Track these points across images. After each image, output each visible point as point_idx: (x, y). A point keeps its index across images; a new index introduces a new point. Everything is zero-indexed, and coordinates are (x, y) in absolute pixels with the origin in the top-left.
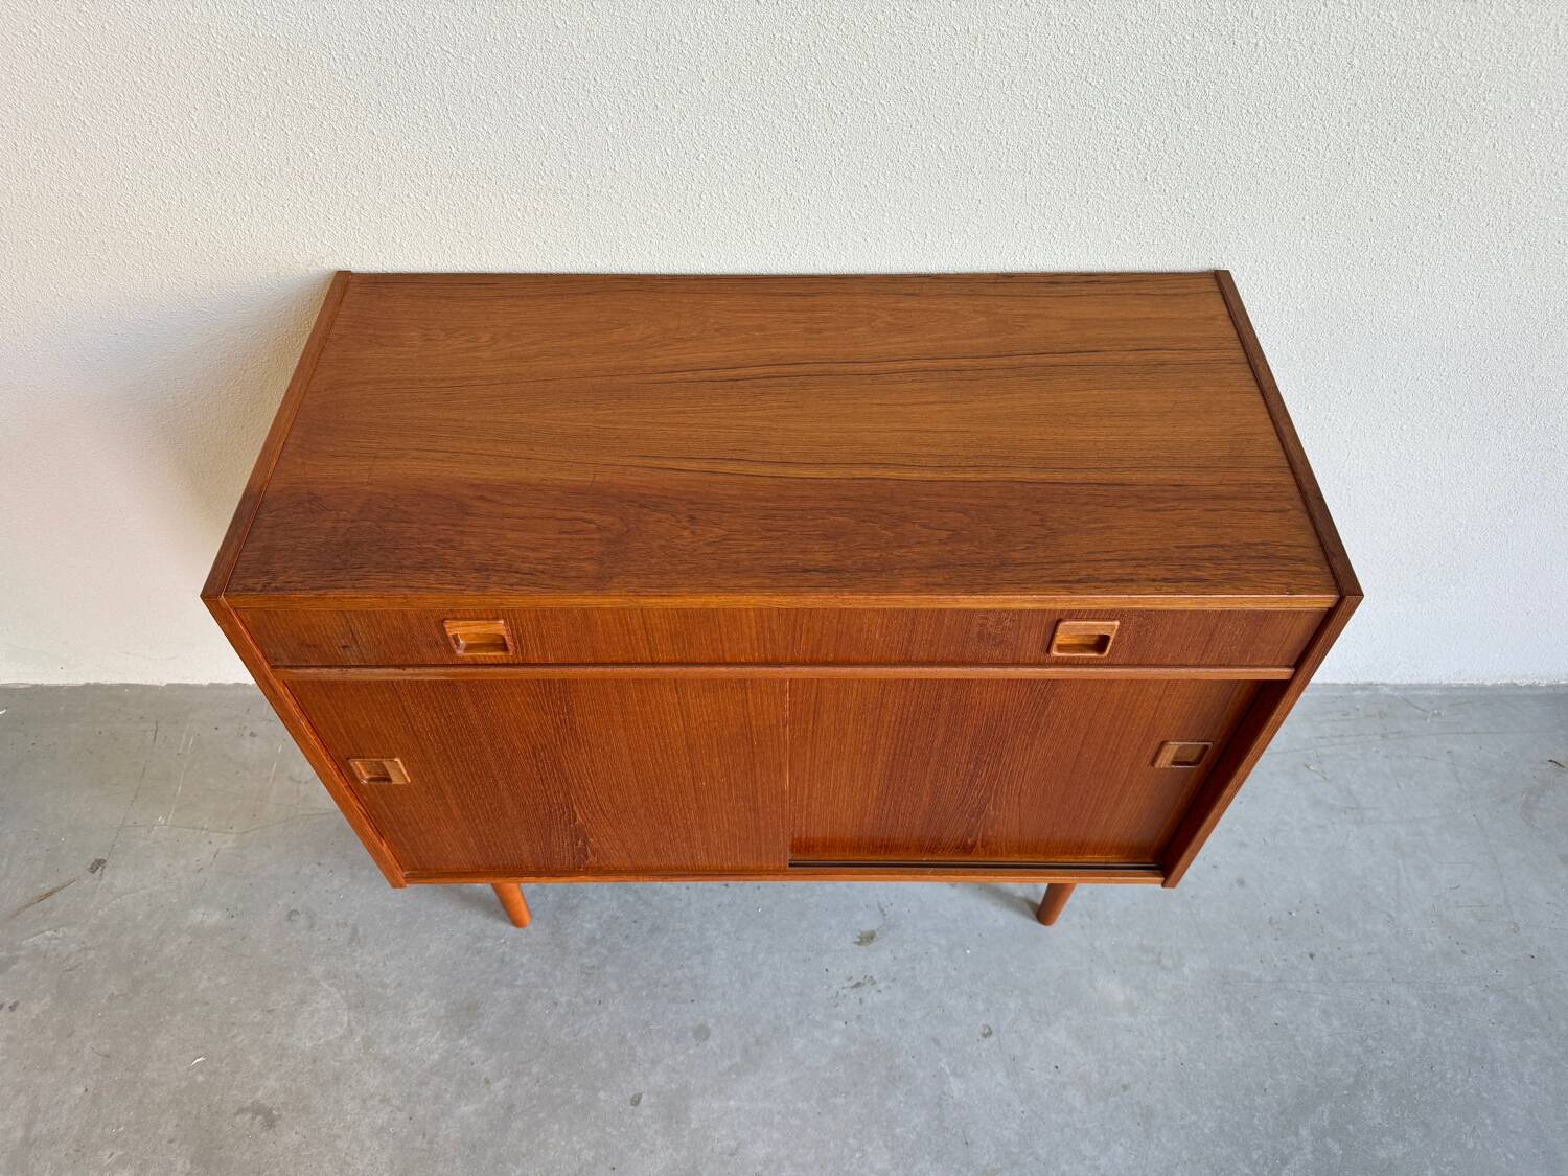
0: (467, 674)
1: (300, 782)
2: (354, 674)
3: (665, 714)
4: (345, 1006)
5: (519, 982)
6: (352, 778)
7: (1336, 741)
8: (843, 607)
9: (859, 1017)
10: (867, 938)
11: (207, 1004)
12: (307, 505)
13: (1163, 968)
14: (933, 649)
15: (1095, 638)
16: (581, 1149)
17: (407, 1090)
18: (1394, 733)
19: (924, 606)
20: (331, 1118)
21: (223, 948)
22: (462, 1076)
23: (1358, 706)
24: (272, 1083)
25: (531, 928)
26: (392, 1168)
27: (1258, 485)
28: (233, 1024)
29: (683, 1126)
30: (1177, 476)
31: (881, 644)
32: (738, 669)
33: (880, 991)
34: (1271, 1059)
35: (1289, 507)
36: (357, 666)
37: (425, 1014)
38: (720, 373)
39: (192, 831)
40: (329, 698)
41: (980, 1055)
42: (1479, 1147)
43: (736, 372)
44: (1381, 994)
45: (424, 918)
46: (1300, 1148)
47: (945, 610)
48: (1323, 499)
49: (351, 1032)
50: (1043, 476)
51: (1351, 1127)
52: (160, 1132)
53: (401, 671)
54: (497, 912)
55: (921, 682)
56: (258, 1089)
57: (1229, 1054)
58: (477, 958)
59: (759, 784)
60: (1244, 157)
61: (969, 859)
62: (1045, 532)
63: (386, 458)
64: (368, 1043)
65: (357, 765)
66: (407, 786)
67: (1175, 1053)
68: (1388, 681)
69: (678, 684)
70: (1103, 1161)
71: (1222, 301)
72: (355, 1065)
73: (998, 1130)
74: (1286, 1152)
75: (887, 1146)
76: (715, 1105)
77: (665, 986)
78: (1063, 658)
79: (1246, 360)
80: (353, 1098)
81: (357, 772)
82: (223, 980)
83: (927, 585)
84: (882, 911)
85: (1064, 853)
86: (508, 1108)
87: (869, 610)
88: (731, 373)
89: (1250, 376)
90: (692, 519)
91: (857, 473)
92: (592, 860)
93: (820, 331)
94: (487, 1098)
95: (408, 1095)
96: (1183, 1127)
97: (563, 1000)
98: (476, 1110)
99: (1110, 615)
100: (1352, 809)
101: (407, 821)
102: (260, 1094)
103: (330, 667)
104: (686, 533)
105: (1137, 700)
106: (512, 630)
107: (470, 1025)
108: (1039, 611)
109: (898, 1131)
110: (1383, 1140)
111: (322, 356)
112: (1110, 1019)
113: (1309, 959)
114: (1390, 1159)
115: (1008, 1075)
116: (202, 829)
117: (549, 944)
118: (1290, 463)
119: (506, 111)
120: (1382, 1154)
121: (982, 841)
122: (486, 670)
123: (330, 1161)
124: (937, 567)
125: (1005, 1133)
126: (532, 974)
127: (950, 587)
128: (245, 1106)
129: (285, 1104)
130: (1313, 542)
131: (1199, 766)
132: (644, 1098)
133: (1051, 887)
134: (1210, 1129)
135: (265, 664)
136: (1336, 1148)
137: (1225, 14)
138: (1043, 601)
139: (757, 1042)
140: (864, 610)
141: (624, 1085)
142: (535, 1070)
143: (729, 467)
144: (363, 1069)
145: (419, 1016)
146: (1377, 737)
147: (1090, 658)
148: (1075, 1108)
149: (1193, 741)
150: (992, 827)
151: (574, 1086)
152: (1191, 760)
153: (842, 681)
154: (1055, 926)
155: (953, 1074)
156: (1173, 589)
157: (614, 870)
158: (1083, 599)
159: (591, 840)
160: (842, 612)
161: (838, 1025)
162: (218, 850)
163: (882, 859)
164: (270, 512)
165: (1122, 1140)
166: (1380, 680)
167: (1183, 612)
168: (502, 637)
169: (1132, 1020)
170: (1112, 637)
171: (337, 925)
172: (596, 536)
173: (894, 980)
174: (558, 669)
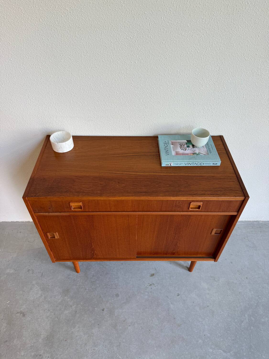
0: (73, 214)
1: (30, 242)
2: (51, 214)
3: (112, 223)
4: (40, 290)
5: (78, 285)
6: (47, 237)
7: (251, 233)
8: (148, 199)
9: (151, 292)
10: (153, 275)
11: (10, 290)
12: (43, 180)
13: (216, 281)
14: (166, 209)
15: (198, 206)
16: (91, 321)
17: (54, 308)
18: (263, 231)
20: (37, 314)
21: (14, 278)
22: (66, 305)
23: (255, 226)
24: (24, 307)
25: (80, 273)
26: (50, 325)
27: (229, 176)
28: (16, 294)
29: (113, 315)
30: (213, 175)
31: (156, 207)
32: (127, 213)
33: (155, 286)
34: (239, 300)
35: (235, 181)
36: (51, 212)
37: (58, 292)
38: (123, 155)
39: (7, 253)
40: (45, 219)
41: (177, 300)
43: (127, 155)
44: (262, 286)
45: (57, 271)
46: (245, 319)
47: (168, 200)
48: (241, 179)
49: (42, 296)
50: (187, 175)
51: (256, 314)
53: (60, 213)
54: (73, 270)
55: (164, 215)
56: (21, 308)
57: (230, 299)
58: (69, 280)
59: (131, 238)
61: (174, 256)
62: (187, 185)
63: (58, 171)
64: (45, 298)
65: (48, 234)
66: (58, 239)
67: (218, 299)
68: (261, 220)
69: (115, 216)
70: (204, 322)
71: (221, 142)
72: (42, 303)
73: (181, 316)
74: (243, 320)
75: (157, 319)
76: (120, 311)
77: (109, 285)
78: (192, 210)
79: (226, 153)
80: (42, 310)
81: (48, 236)
82: (14, 285)
83: (165, 195)
84: (156, 269)
85: (194, 254)
86: (76, 312)
87: (154, 200)
88: (125, 155)
89: (227, 156)
90: (119, 183)
91: (151, 174)
92: (95, 256)
93: (143, 147)
94: (71, 310)
96: (220, 315)
97: (87, 288)
98: (69, 312)
99: (201, 201)
100: (254, 247)
101: (57, 247)
103: (46, 212)
104: (118, 185)
105: (207, 220)
106: (83, 204)
107: (67, 294)
108: (187, 200)
109: (160, 316)
110: (263, 317)
111: (45, 152)
112: (204, 292)
113: (246, 279)
114: (265, 321)
115: (183, 304)
116: (9, 252)
117: (84, 276)
119: (82, 105)
120: (263, 320)
121: (177, 251)
122: (77, 213)
123: (37, 323)
124: (167, 192)
125: (183, 316)
126: (81, 283)
127: (169, 195)
128: (18, 312)
129: (27, 311)
130: (240, 187)
131: (220, 234)
132: (105, 309)
133: (192, 262)
134: (226, 315)
135: (33, 212)
136: (253, 319)
137: (219, 88)
138: (187, 198)
139: (129, 297)
140: (153, 200)
141: (101, 307)
142: (81, 303)
143: (126, 173)
144: (44, 303)
145: (56, 292)
146: (259, 232)
147: (197, 210)
148: (197, 311)
149: (219, 229)
150: (179, 248)
151: (90, 307)
152: (219, 233)
153: (148, 215)
154: (192, 272)
155: (171, 304)
156: (212, 196)
157: (100, 258)
158: (195, 198)
159: (95, 251)
160: (148, 200)
161: (147, 293)
162: (13, 257)
163: (156, 256)
164: (35, 181)
165: (208, 318)
166: (260, 220)
167: (215, 201)
168: (81, 206)
169: (209, 292)
170: (201, 206)
171: (39, 273)
172: (100, 186)
173: (158, 284)
174: (92, 213)
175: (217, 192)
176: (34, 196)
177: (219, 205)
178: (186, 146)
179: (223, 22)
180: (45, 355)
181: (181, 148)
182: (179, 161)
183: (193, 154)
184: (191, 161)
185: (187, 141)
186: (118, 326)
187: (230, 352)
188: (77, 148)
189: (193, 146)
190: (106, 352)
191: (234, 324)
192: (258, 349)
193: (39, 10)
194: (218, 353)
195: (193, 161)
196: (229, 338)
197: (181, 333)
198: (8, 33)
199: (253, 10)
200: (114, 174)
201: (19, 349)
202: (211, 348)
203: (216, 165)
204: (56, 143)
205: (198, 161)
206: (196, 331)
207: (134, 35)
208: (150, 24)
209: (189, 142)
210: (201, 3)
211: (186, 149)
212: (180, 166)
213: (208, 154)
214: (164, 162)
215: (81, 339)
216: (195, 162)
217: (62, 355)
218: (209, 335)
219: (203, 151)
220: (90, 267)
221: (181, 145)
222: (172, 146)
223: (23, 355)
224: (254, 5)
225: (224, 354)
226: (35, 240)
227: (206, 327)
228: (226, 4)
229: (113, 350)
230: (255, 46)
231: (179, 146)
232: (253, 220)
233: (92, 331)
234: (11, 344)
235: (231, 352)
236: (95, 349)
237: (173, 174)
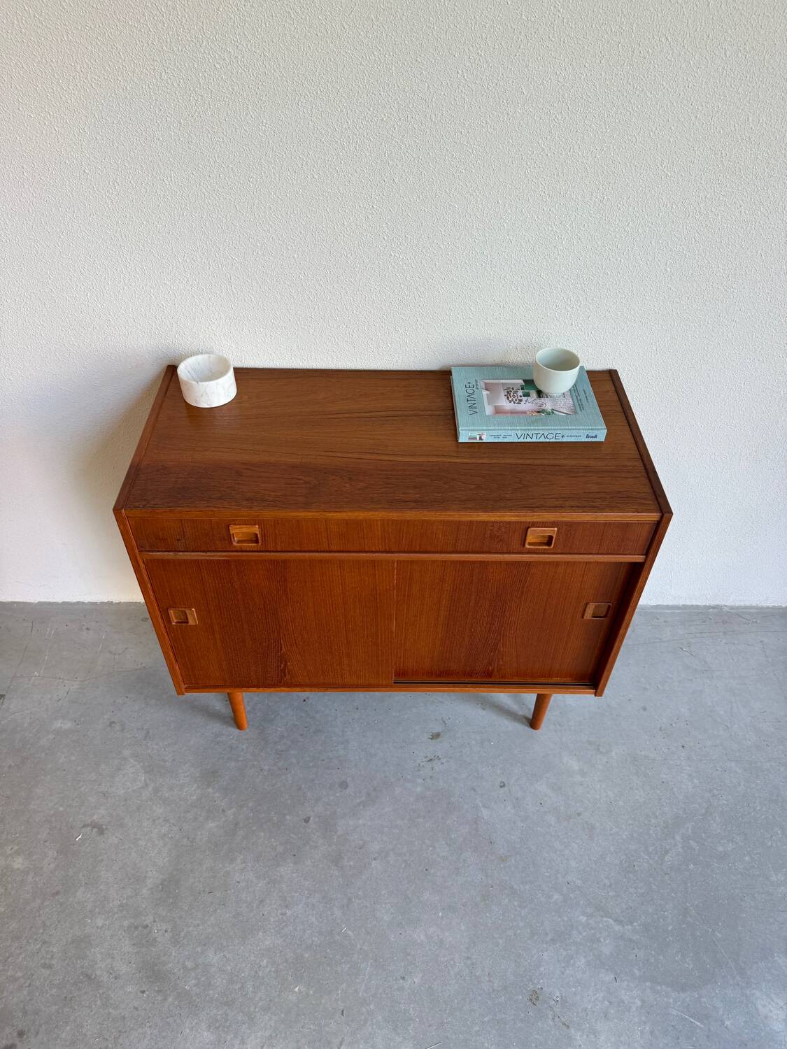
0: (237, 556)
1: (115, 654)
2: (181, 556)
3: (333, 582)
4: (143, 771)
5: (240, 759)
6: (169, 621)
7: (698, 635)
8: (424, 519)
9: (431, 777)
10: (436, 736)
11: (64, 770)
12: (162, 471)
13: (601, 753)
14: (468, 544)
15: (546, 538)
16: (276, 845)
17: (178, 815)
18: (731, 631)
19: (464, 519)
20: (136, 830)
21: (73, 741)
22: (209, 808)
23: (711, 617)
24: (102, 811)
25: (247, 730)
26: (170, 855)
27: (625, 466)
28: (80, 781)
29: (333, 833)
30: (586, 463)
31: (443, 540)
32: (372, 554)
33: (443, 763)
34: (660, 799)
35: (639, 476)
36: (182, 551)
37: (188, 776)
38: (363, 414)
39: (54, 680)
40: (164, 570)
41: (499, 797)
42: (774, 845)
43: (370, 414)
44: (721, 767)
45: (187, 725)
46: (676, 845)
47: (473, 521)
48: (656, 472)
49: (147, 785)
50: (521, 461)
51: (703, 835)
52: (39, 837)
54: (229, 722)
55: (463, 562)
56: (94, 814)
57: (637, 797)
58: (217, 746)
59: (379, 627)
60: (619, 313)
61: (490, 679)
62: (521, 486)
63: (200, 451)
64: (156, 790)
65: (171, 612)
66: (196, 626)
67: (607, 796)
68: (728, 604)
70: (567, 852)
71: (612, 384)
72: (149, 802)
73: (508, 836)
74: (668, 847)
75: (447, 844)
76: (351, 822)
77: (323, 760)
78: (532, 549)
79: (622, 411)
80: (148, 819)
81: (171, 616)
82: (73, 758)
84: (444, 722)
85: (542, 676)
86: (236, 824)
87: (437, 520)
88: (367, 414)
89: (624, 418)
90: (350, 479)
91: (431, 459)
92: (288, 677)
93: (411, 396)
94: (223, 819)
95: (179, 817)
96: (611, 835)
97: (266, 768)
98: (218, 825)
99: (553, 524)
100: (707, 671)
101: (192, 650)
102: (95, 817)
103: (168, 551)
104: (347, 485)
105: (571, 576)
106: (262, 530)
107: (214, 781)
108: (518, 522)
109: (453, 836)
110: (721, 842)
112: (571, 779)
113: (681, 748)
115: (514, 807)
116: (60, 679)
117: (258, 739)
118: (641, 456)
120: (721, 849)
121: (497, 668)
122: (247, 554)
123: (135, 852)
124: (469, 500)
125: (512, 837)
126: (248, 754)
127: (476, 509)
128: (87, 823)
129: (110, 822)
131: (606, 619)
132: (312, 818)
133: (539, 697)
134: (626, 835)
135: (137, 549)
136: (695, 845)
138: (520, 516)
139: (375, 790)
140: (434, 520)
141: (300, 812)
142: (250, 805)
143: (368, 456)
144: (153, 804)
145: (185, 777)
146: (721, 634)
147: (545, 549)
148: (551, 825)
149: (602, 602)
150: (502, 659)
151: (272, 813)
152: (602, 615)
153: (424, 563)
154: (540, 730)
155: (484, 807)
156: (581, 511)
157: (300, 684)
158: (539, 515)
159: (289, 664)
160: (423, 521)
161: (420, 781)
162: (69, 690)
163: (443, 680)
164: (144, 474)
165: (577, 841)
166: (723, 603)
167: (587, 523)
168: (257, 534)
169: (582, 779)
170: (554, 536)
171: (138, 729)
172: (304, 486)
173: (451, 758)
174: (282, 554)
175: (593, 502)
176: (141, 506)
177: (600, 536)
178: (520, 393)
179: (608, 82)
180: (159, 925)
181: (508, 398)
182: (502, 428)
183: (539, 412)
184: (531, 430)
185: (524, 380)
186: (346, 860)
187: (631, 923)
188: (245, 397)
189: (540, 393)
190: (314, 919)
191: (647, 857)
192: (703, 917)
193: (160, 51)
194: (602, 924)
195: (536, 428)
196: (632, 890)
197: (507, 878)
198: (83, 106)
199: (680, 55)
200: (339, 459)
201: (91, 911)
202: (584, 914)
203: (594, 440)
204: (194, 383)
205: (549, 429)
206: (548, 872)
207: (391, 114)
208: (429, 87)
209: (529, 383)
210: (553, 37)
211: (522, 400)
212: (505, 440)
213: (575, 412)
214: (465, 430)
215: (250, 890)
216: (541, 432)
217: (201, 927)
218: (579, 882)
219: (565, 406)
220: (273, 716)
221: (508, 392)
222: (485, 393)
223: (100, 925)
224: (681, 44)
225: (617, 928)
226: (126, 649)
227: (573, 863)
228: (614, 39)
229: (332, 915)
230: (690, 143)
231: (503, 394)
232: (704, 604)
233: (278, 869)
234: (71, 899)
235: (635, 924)
236: (286, 914)
237: (485, 461)
